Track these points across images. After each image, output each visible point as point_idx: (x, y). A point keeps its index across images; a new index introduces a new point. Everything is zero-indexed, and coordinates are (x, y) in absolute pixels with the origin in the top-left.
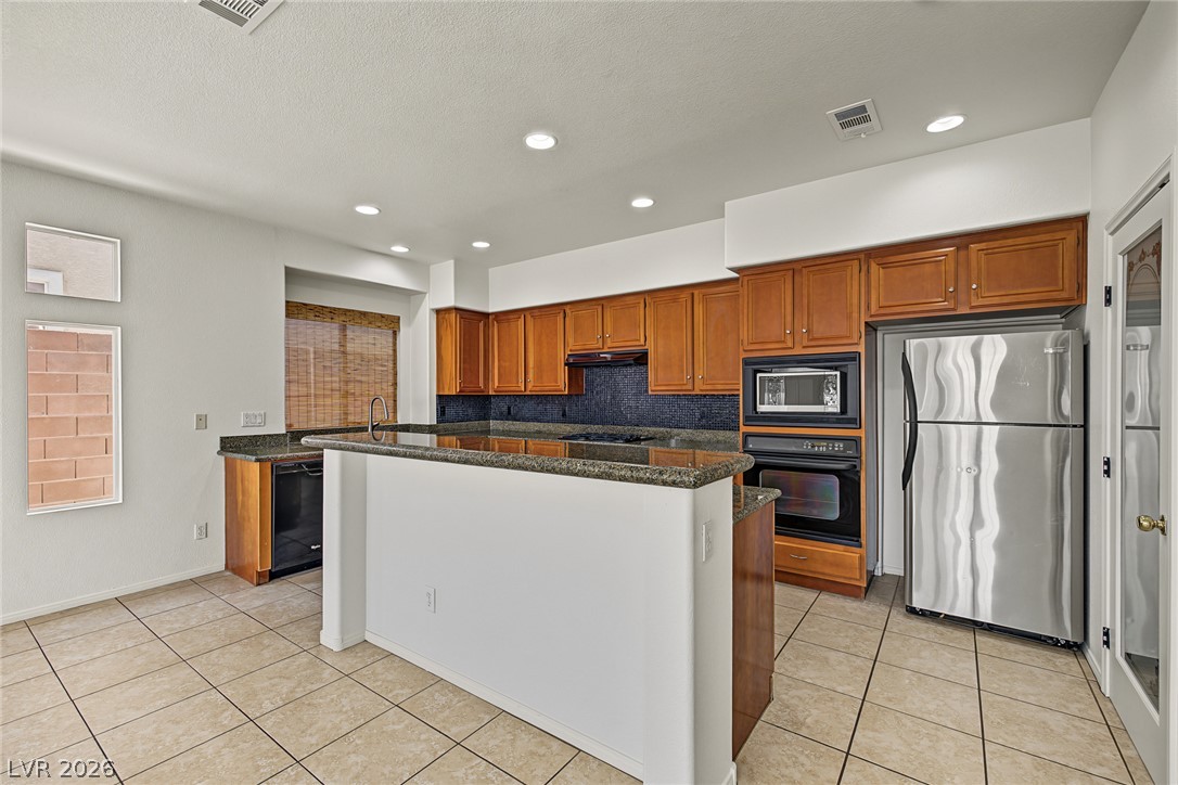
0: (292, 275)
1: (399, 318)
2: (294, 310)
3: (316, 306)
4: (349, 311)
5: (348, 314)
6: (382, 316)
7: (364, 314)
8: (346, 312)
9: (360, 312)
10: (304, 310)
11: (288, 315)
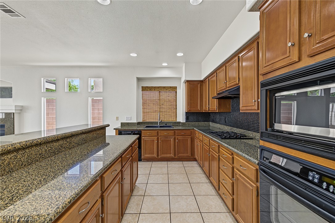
0: (139, 79)
1: (176, 87)
2: (144, 89)
3: (150, 87)
4: (160, 87)
5: (159, 88)
6: (171, 87)
7: (164, 87)
8: (159, 87)
9: (163, 87)
10: (147, 88)
11: (142, 90)
